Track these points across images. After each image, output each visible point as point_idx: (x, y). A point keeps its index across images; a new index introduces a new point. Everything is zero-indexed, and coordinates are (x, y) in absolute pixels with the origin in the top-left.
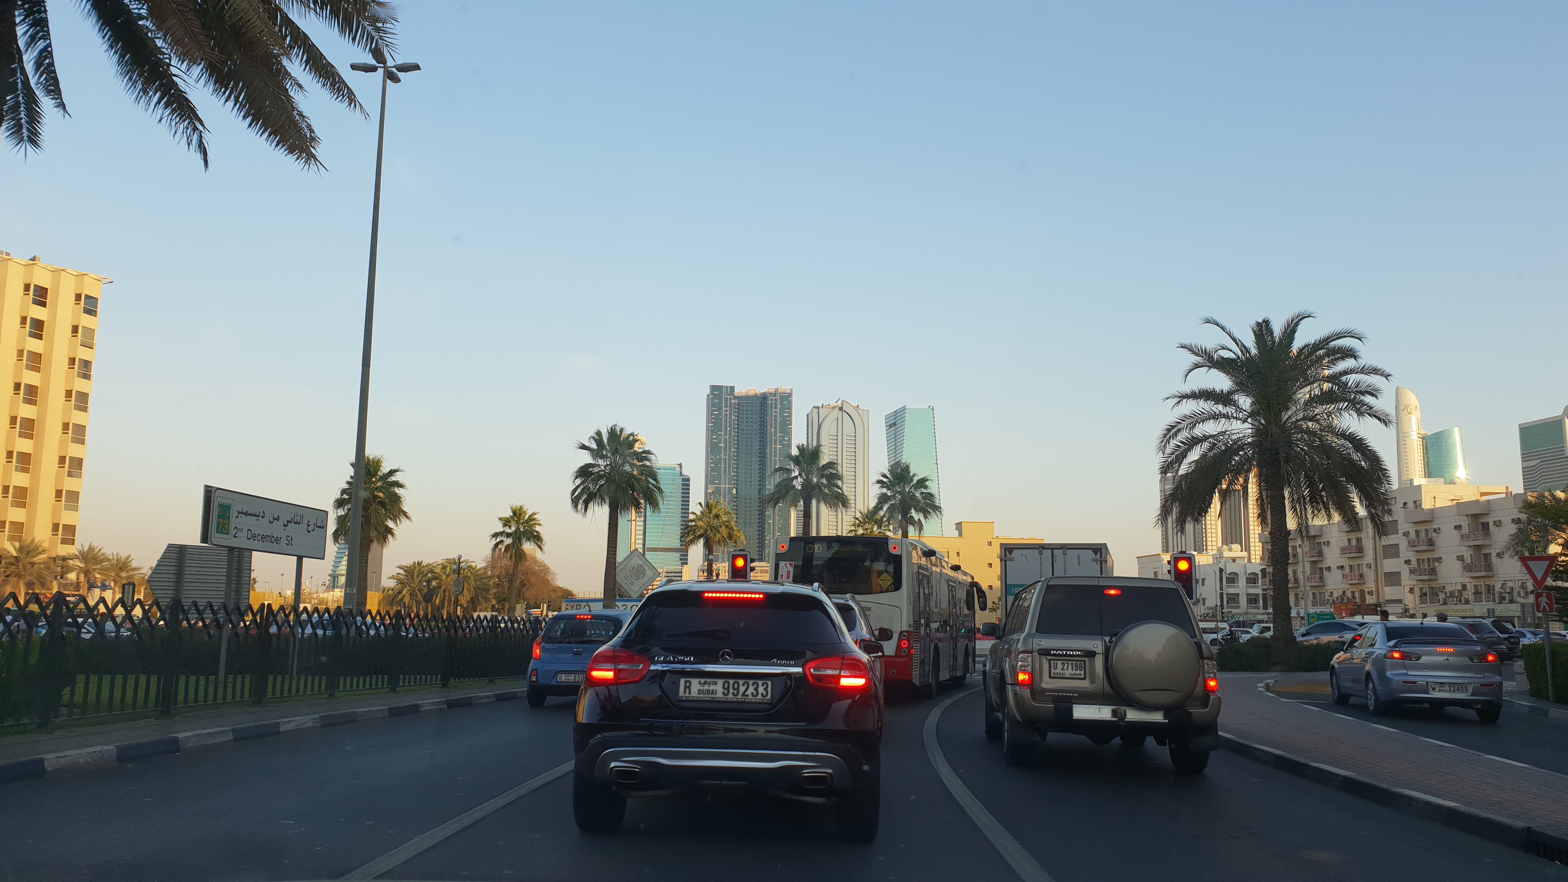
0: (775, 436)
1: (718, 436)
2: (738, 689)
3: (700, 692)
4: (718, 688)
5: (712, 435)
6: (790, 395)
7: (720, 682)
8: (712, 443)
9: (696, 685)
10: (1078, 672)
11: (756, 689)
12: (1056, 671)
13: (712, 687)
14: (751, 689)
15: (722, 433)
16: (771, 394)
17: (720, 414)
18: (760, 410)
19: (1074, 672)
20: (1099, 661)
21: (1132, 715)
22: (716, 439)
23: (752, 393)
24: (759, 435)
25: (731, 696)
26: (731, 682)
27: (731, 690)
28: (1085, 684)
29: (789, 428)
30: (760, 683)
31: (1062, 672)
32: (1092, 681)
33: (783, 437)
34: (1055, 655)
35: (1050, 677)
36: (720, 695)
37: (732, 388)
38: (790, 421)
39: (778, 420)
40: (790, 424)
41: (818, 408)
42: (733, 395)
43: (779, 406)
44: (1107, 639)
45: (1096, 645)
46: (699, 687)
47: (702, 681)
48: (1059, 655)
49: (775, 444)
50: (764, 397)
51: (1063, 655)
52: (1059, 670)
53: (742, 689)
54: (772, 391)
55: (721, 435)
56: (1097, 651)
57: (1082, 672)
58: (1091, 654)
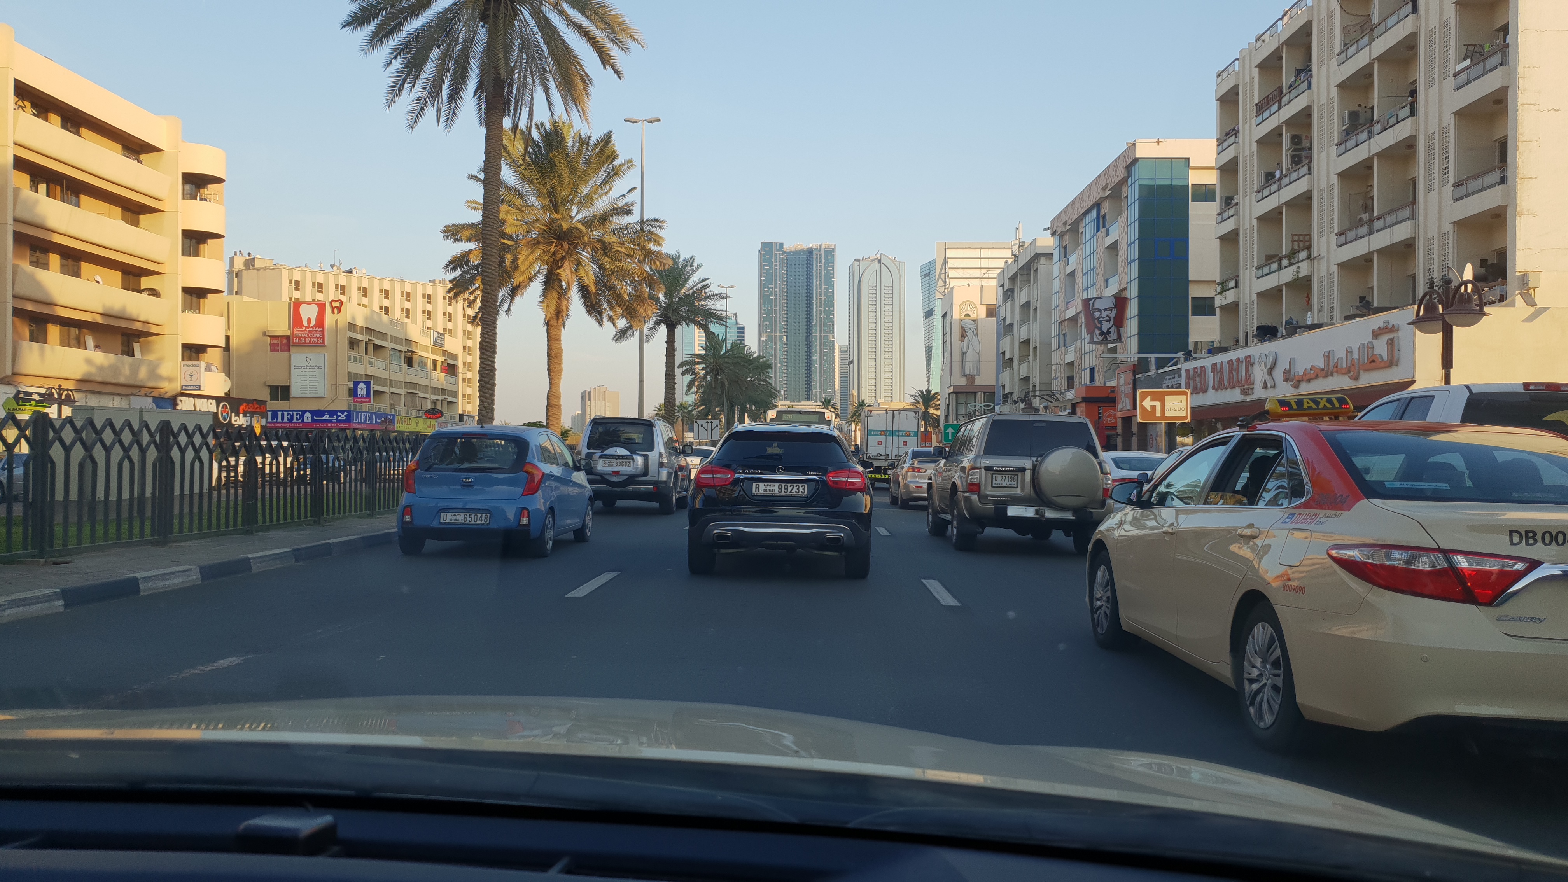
0: (820, 288)
1: (769, 289)
2: (787, 489)
3: (765, 490)
4: (776, 489)
5: (764, 288)
6: (833, 250)
7: (777, 485)
8: (764, 295)
9: (762, 486)
10: (1013, 483)
11: (798, 489)
12: (996, 482)
13: (772, 488)
14: (795, 489)
15: (773, 286)
16: (816, 249)
17: (771, 267)
18: (807, 264)
19: (1010, 482)
20: (1028, 475)
21: (1049, 514)
22: (768, 291)
23: (799, 248)
24: (806, 287)
25: (783, 493)
26: (783, 485)
27: (783, 490)
28: (1018, 491)
29: (833, 281)
30: (800, 485)
31: (1001, 483)
32: (1023, 489)
33: (827, 289)
34: (997, 471)
35: (992, 487)
36: (776, 492)
37: (781, 245)
38: (834, 274)
39: (823, 273)
40: (834, 277)
41: (859, 260)
42: (782, 251)
43: (824, 261)
44: (1034, 459)
45: (1026, 463)
46: (764, 488)
47: (766, 484)
48: (1000, 471)
49: (820, 295)
50: (810, 252)
51: (1002, 471)
52: (999, 482)
53: (790, 489)
54: (818, 246)
55: (772, 288)
56: (1027, 467)
57: (1015, 483)
58: (1023, 470)
